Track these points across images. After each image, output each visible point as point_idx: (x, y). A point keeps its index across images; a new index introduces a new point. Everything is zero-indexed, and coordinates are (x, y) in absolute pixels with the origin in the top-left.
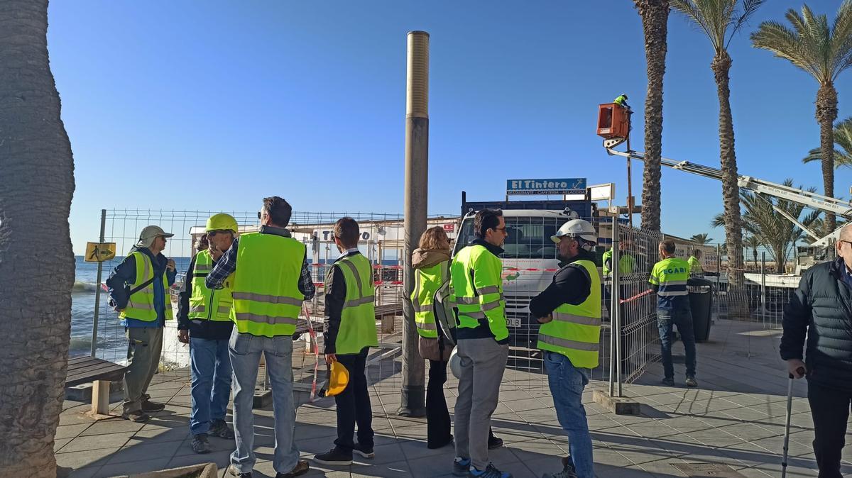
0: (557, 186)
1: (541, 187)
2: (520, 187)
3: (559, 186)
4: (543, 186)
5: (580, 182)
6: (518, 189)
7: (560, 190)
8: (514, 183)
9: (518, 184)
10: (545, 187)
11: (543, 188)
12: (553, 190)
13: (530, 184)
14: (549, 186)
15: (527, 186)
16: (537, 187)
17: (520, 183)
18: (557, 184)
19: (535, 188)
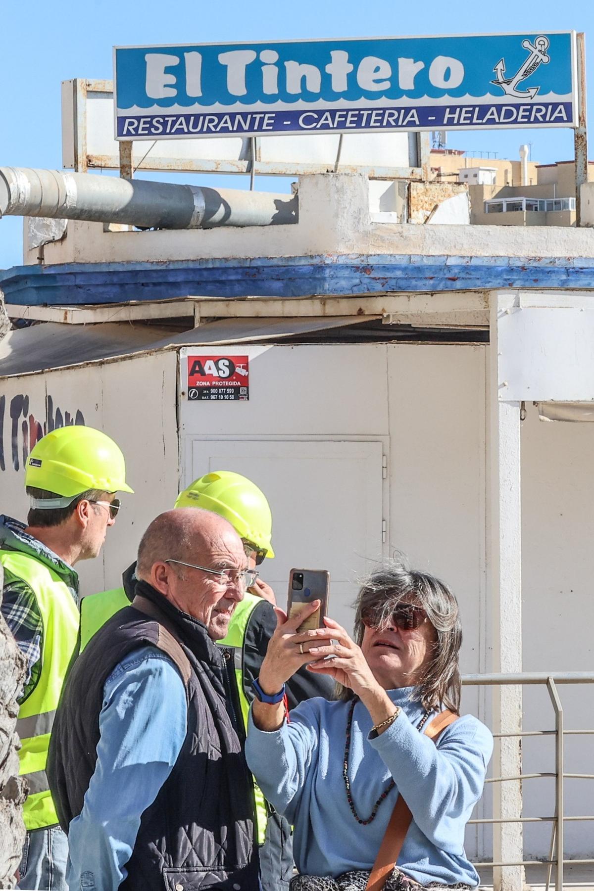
0: (406, 82)
1: (314, 86)
2: (194, 88)
3: (422, 84)
4: (326, 79)
5: (537, 55)
6: (183, 99)
7: (426, 101)
8: (155, 65)
9: (179, 71)
10: (339, 84)
11: (327, 91)
12: (383, 102)
13: (254, 72)
14: (365, 80)
15: (236, 84)
16: (293, 87)
17: (194, 62)
18: (409, 69)
19: (283, 95)
